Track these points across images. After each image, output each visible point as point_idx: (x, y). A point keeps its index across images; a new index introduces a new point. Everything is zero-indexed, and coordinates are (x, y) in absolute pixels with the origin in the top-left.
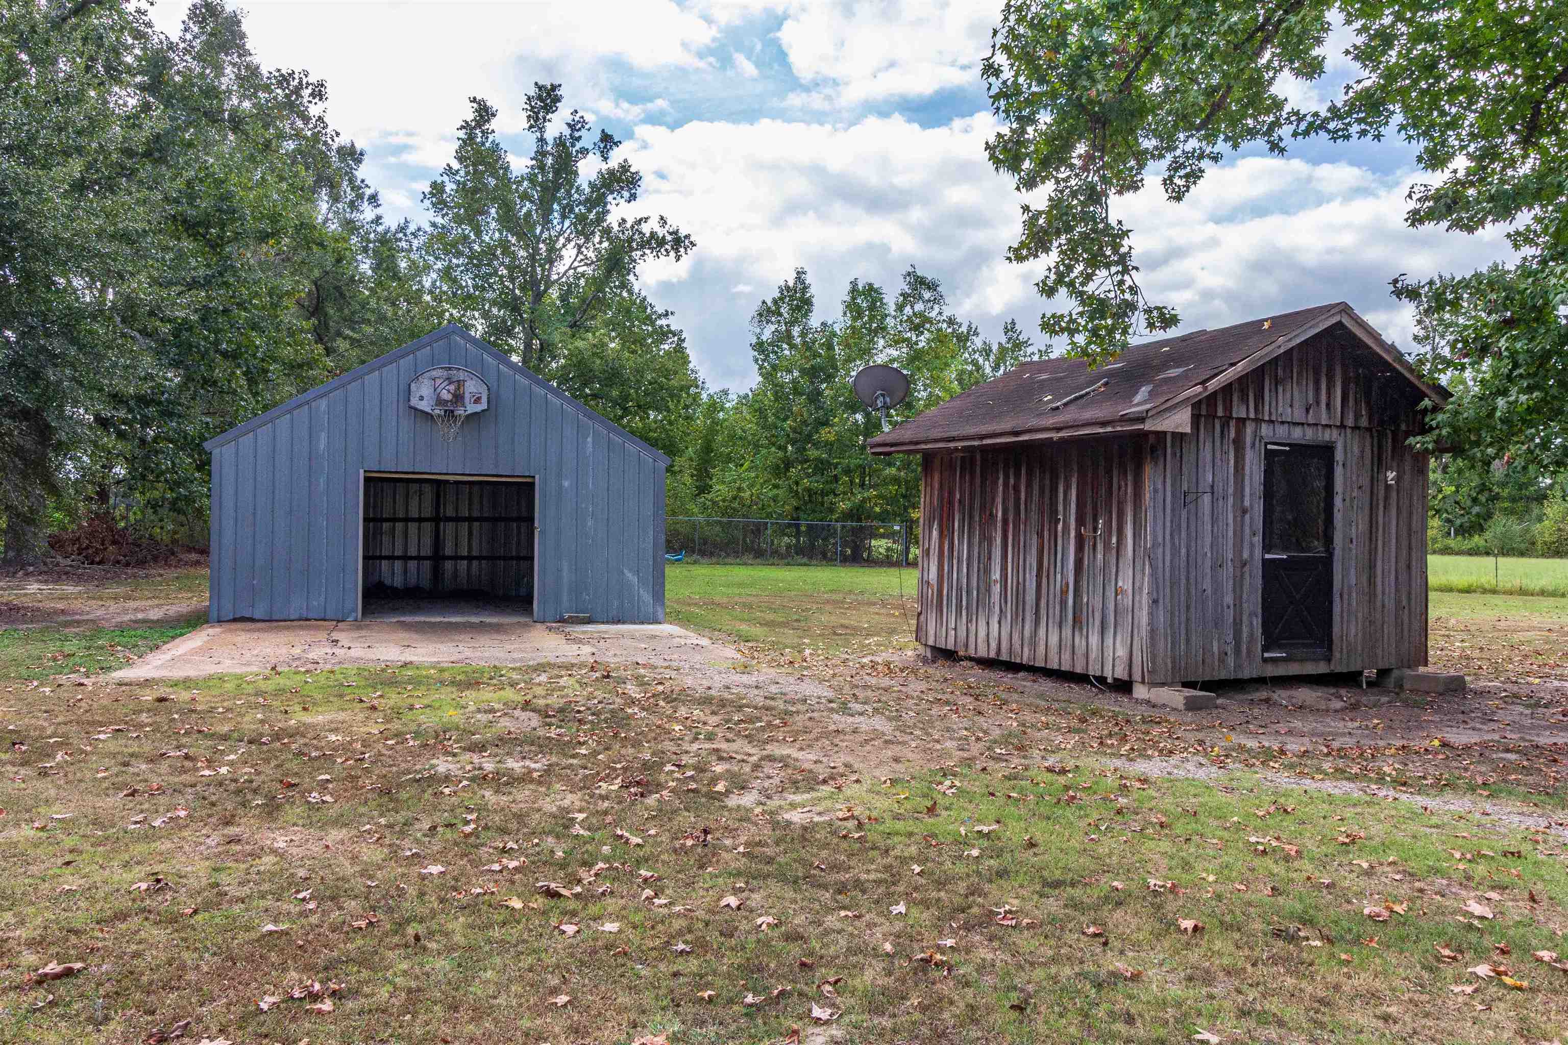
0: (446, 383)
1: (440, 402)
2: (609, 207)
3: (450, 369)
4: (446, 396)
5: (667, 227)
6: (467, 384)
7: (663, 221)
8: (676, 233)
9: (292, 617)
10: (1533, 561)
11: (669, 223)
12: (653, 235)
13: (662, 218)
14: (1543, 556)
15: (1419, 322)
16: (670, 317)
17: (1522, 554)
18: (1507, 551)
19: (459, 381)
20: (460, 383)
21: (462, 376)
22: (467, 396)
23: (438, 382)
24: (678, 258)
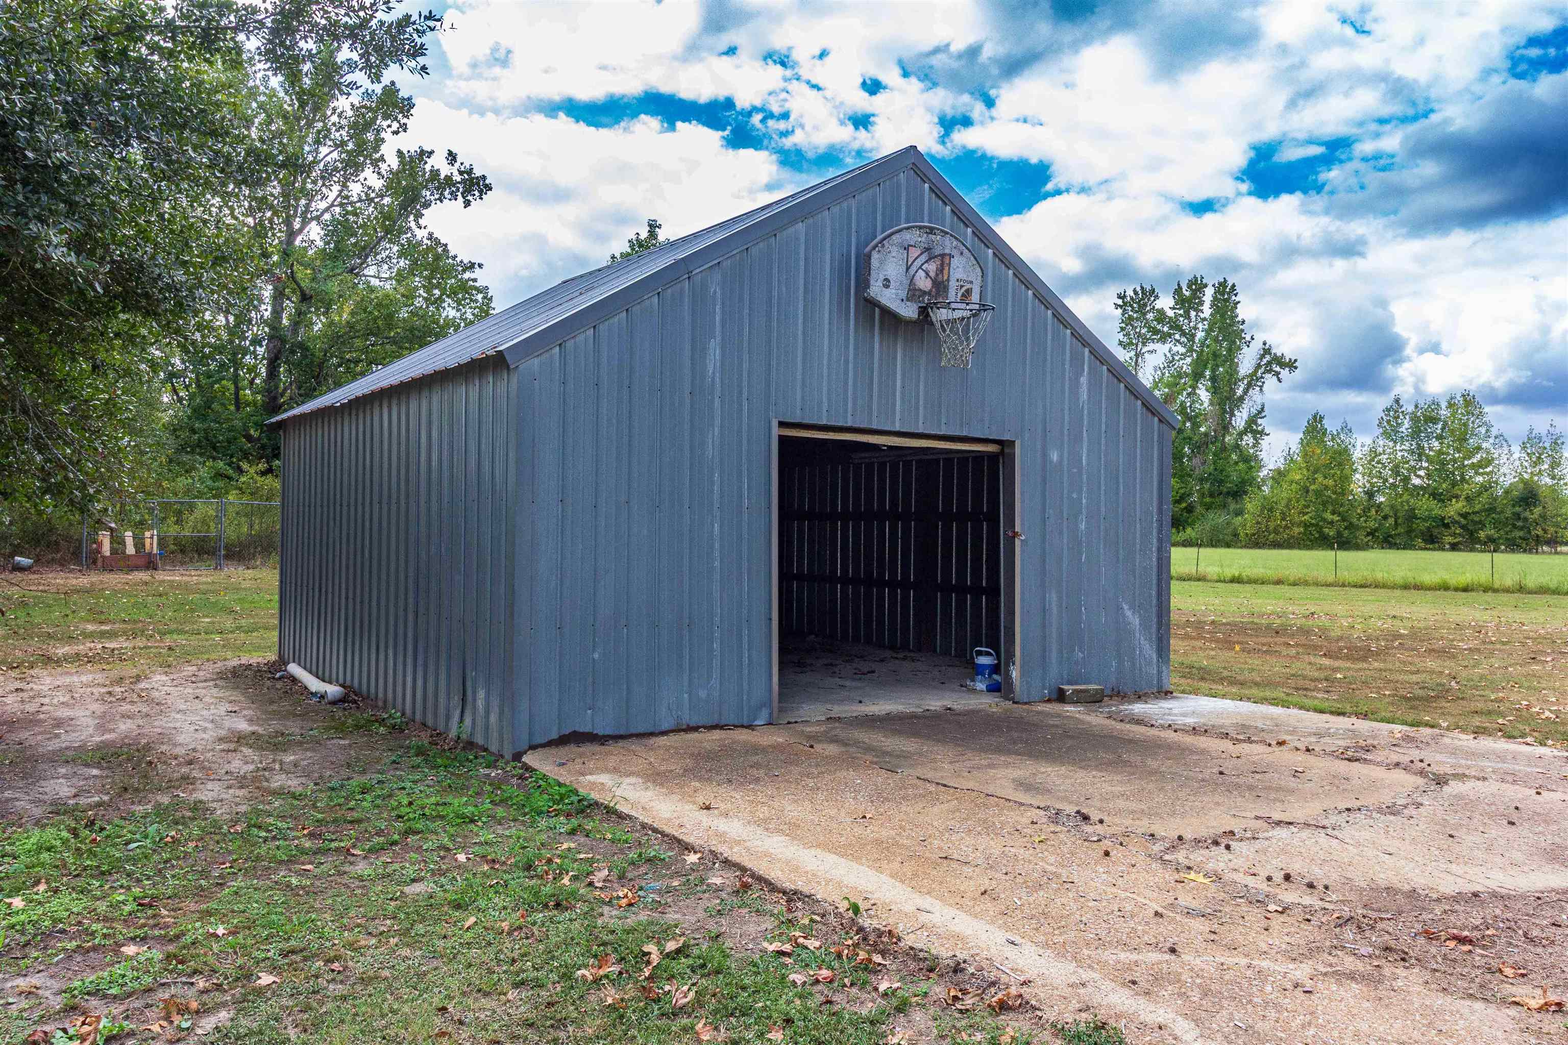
0: (924, 258)
1: (914, 293)
2: (383, 135)
3: (931, 231)
4: (924, 283)
5: (457, 165)
6: (955, 262)
7: (452, 157)
8: (470, 172)
9: (665, 726)
10: (1239, 551)
11: (459, 160)
12: (435, 173)
13: (450, 153)
14: (1245, 547)
15: (1122, 329)
16: (477, 270)
17: (1228, 545)
18: (1214, 543)
19: (943, 256)
20: (944, 260)
21: (948, 245)
22: (953, 284)
23: (914, 253)
24: (467, 204)
